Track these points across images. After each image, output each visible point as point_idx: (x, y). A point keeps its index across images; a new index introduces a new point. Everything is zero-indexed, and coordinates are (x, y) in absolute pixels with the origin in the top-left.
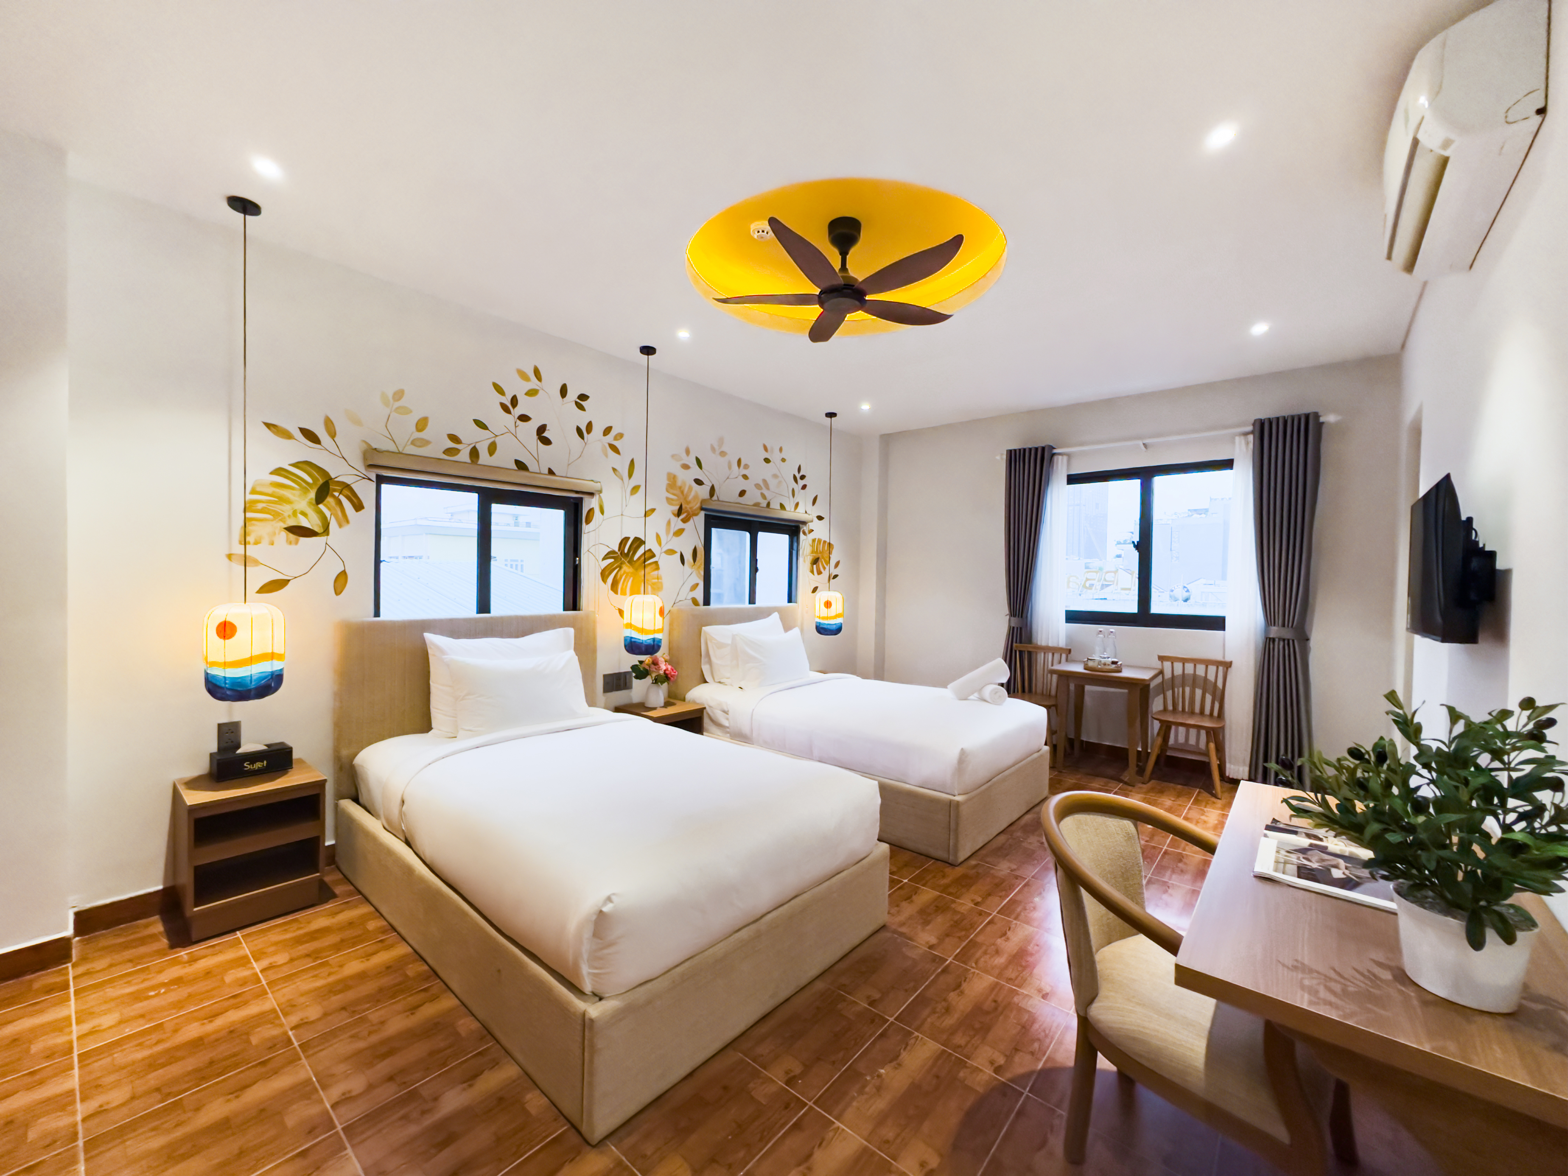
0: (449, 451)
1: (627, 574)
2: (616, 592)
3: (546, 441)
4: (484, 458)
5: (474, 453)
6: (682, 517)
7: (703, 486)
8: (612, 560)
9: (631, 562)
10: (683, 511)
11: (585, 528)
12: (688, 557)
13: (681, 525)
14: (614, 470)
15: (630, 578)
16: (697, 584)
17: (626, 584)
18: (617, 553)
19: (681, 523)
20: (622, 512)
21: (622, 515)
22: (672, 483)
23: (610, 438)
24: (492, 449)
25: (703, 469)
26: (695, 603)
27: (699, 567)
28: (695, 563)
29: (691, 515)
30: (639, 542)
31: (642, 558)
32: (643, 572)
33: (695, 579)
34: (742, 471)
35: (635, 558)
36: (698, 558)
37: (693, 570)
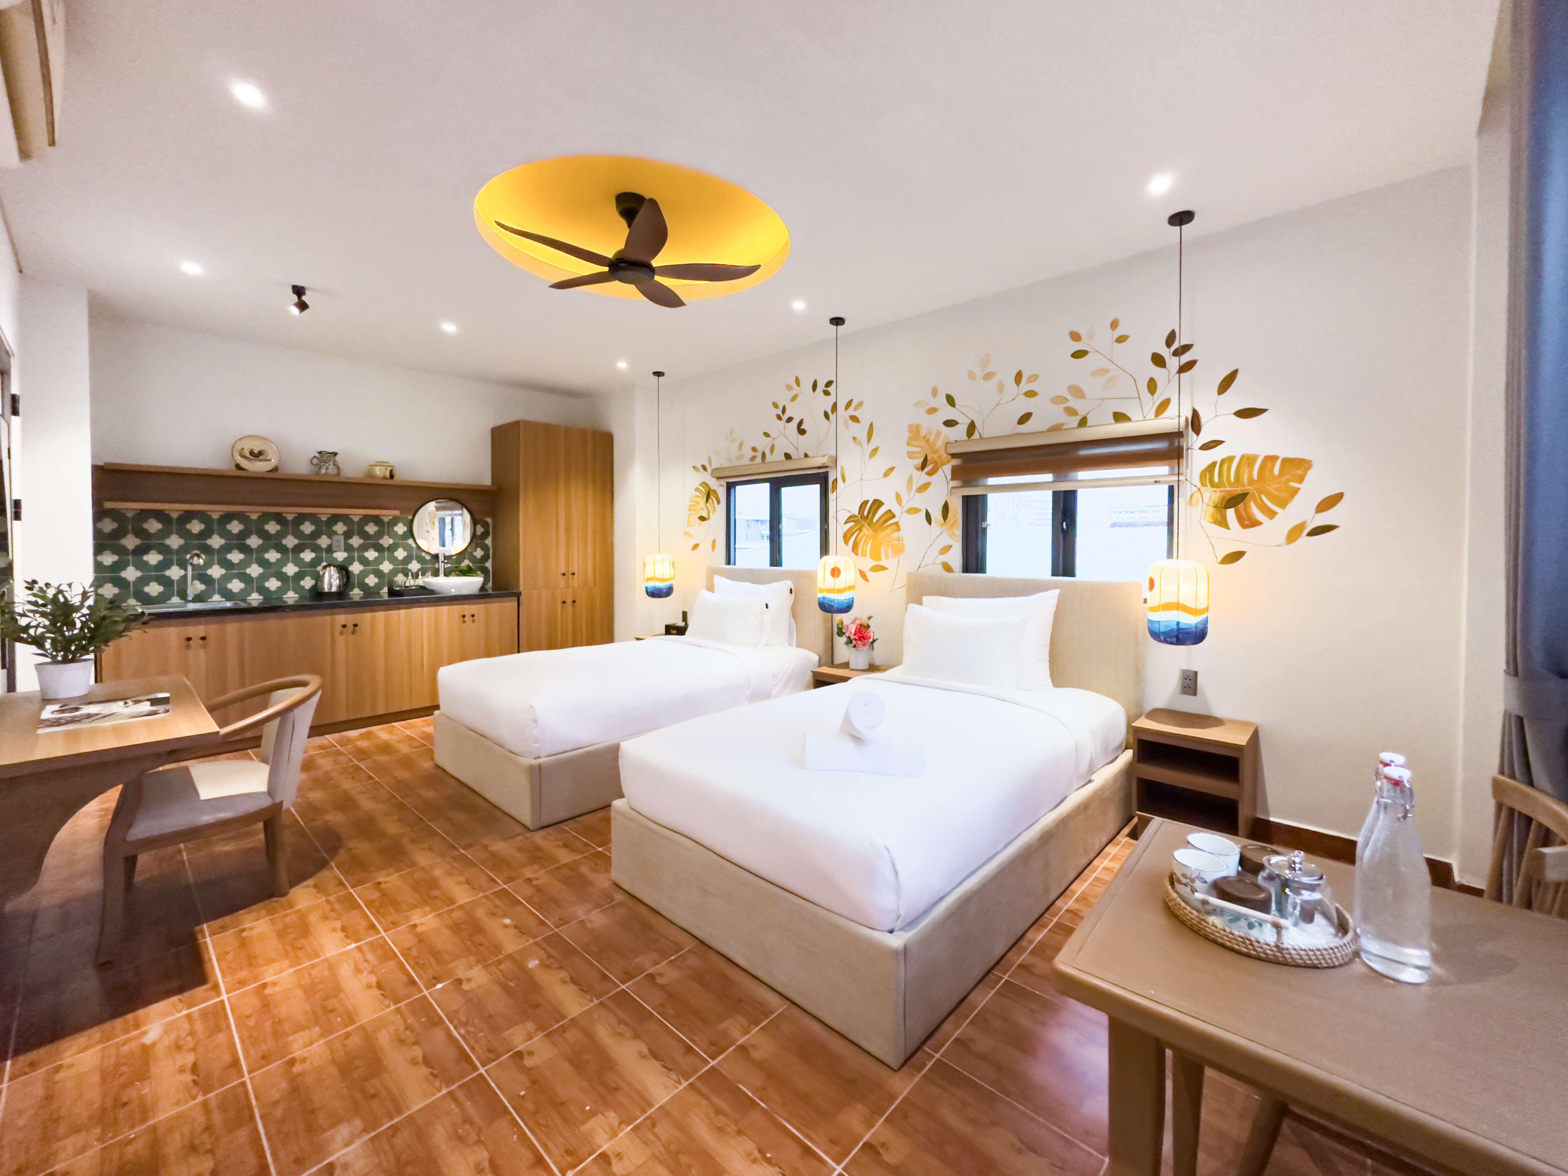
0: (753, 458)
1: (867, 536)
2: (857, 554)
3: (802, 432)
4: (769, 458)
5: (764, 455)
6: (926, 470)
7: (958, 426)
8: (853, 524)
10: (928, 463)
11: (831, 497)
12: (937, 515)
13: (927, 479)
14: (854, 438)
16: (950, 547)
17: (867, 546)
18: (857, 517)
19: (927, 476)
20: (862, 477)
21: (861, 480)
22: (915, 433)
23: (851, 410)
24: (772, 449)
25: (956, 406)
26: (948, 568)
27: (952, 526)
28: (947, 521)
29: (940, 465)
30: (878, 503)
31: (882, 520)
32: (883, 534)
33: (945, 540)
34: (1025, 386)
35: (875, 520)
36: (950, 515)
37: (943, 529)
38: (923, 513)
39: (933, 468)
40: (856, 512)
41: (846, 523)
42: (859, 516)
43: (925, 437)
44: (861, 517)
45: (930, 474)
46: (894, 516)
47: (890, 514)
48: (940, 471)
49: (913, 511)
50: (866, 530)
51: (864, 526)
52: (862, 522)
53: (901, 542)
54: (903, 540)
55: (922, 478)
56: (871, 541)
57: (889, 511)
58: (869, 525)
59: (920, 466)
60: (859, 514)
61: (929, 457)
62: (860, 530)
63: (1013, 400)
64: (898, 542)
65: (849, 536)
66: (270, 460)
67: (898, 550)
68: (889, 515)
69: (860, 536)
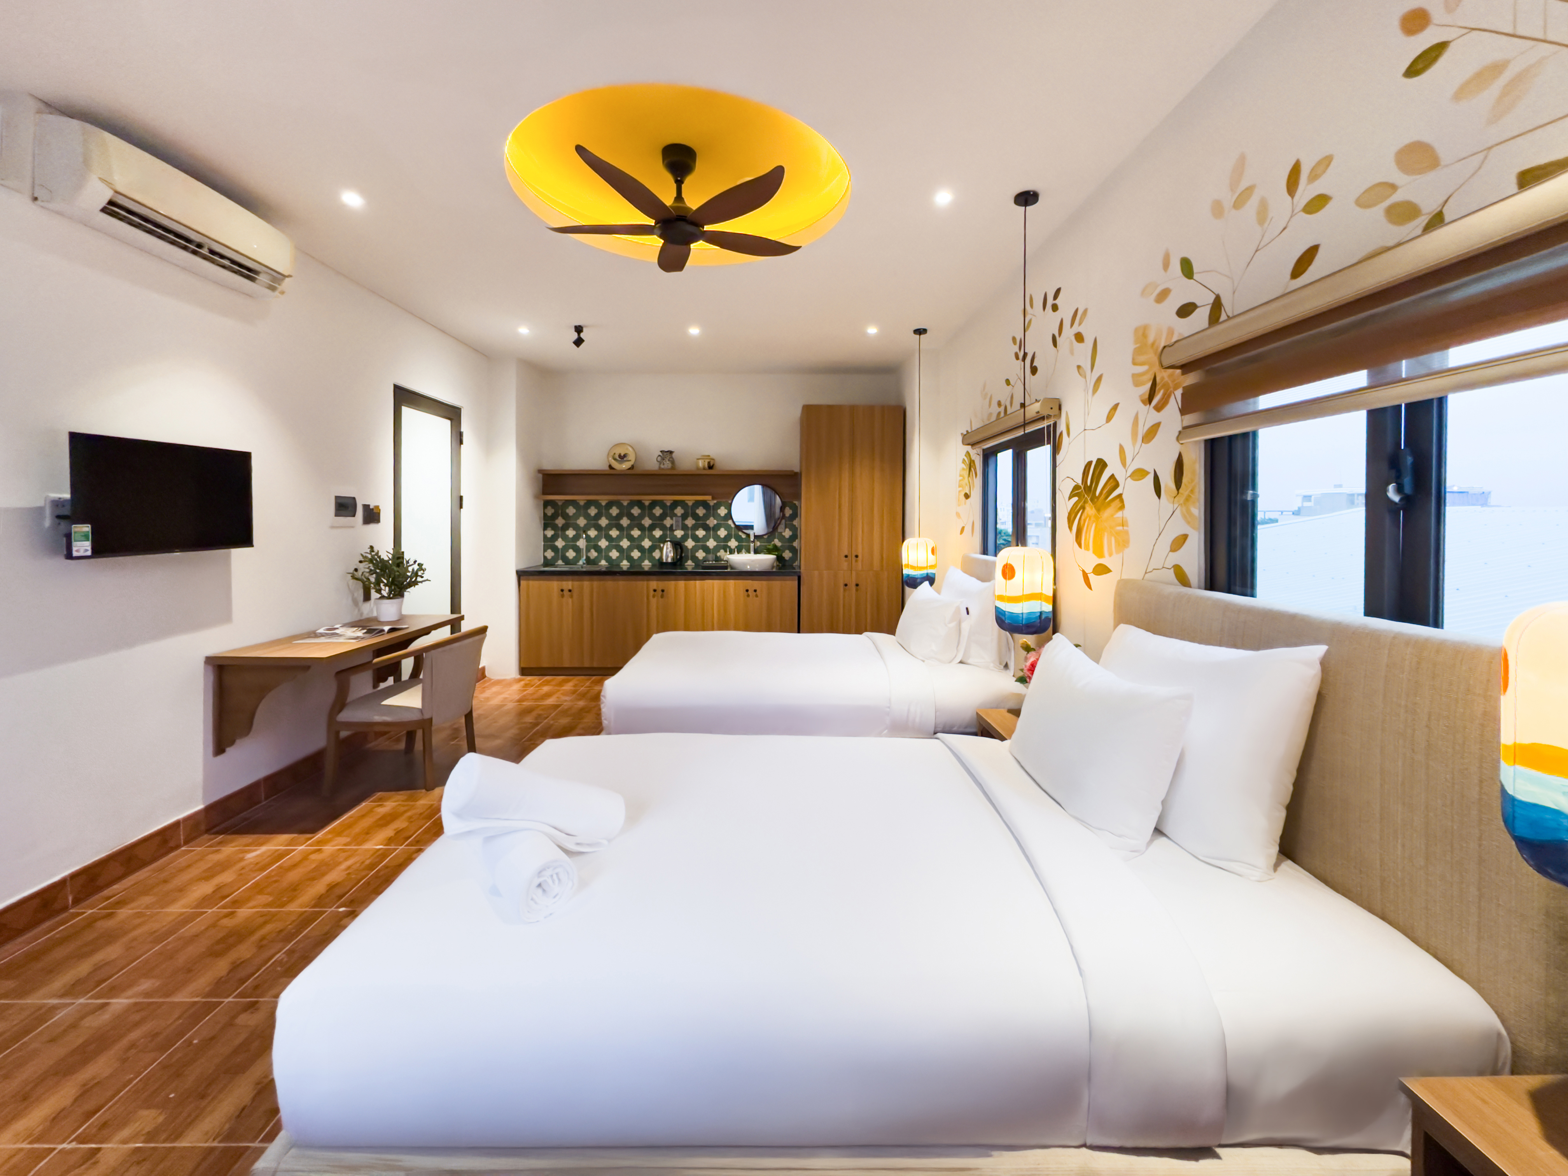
0: (999, 413)
1: (1090, 517)
2: (1080, 546)
4: (1009, 410)
5: (1006, 407)
6: (1156, 401)
8: (1076, 499)
10: (1156, 390)
13: (1154, 418)
14: (1079, 367)
16: (1185, 537)
17: (1089, 533)
19: (1154, 413)
20: (1085, 426)
21: (1085, 429)
22: (1141, 340)
23: (1076, 326)
24: (1012, 400)
25: (1195, 277)
26: (1182, 579)
27: (1188, 499)
28: (1181, 490)
29: (1172, 389)
30: (1101, 465)
31: (1105, 492)
32: (1107, 513)
33: (1178, 527)
34: (1306, 192)
35: (1098, 493)
36: (1185, 480)
37: (1176, 506)
38: (1152, 476)
39: (1164, 394)
40: (1080, 482)
41: (1070, 498)
42: (1082, 487)
43: (1153, 344)
44: (1085, 488)
45: (1159, 408)
46: (1117, 485)
47: (1114, 482)
48: (1172, 399)
49: (1139, 474)
50: (1090, 510)
51: (1087, 502)
52: (1086, 496)
53: (1125, 528)
54: (1127, 526)
55: (1149, 416)
56: (1094, 525)
57: (1113, 476)
59: (1147, 396)
60: (1082, 484)
61: (1158, 379)
62: (1083, 508)
63: (1284, 229)
64: (1120, 528)
65: (1073, 516)
66: (630, 461)
67: (1123, 542)
68: (1112, 484)
69: (1083, 518)
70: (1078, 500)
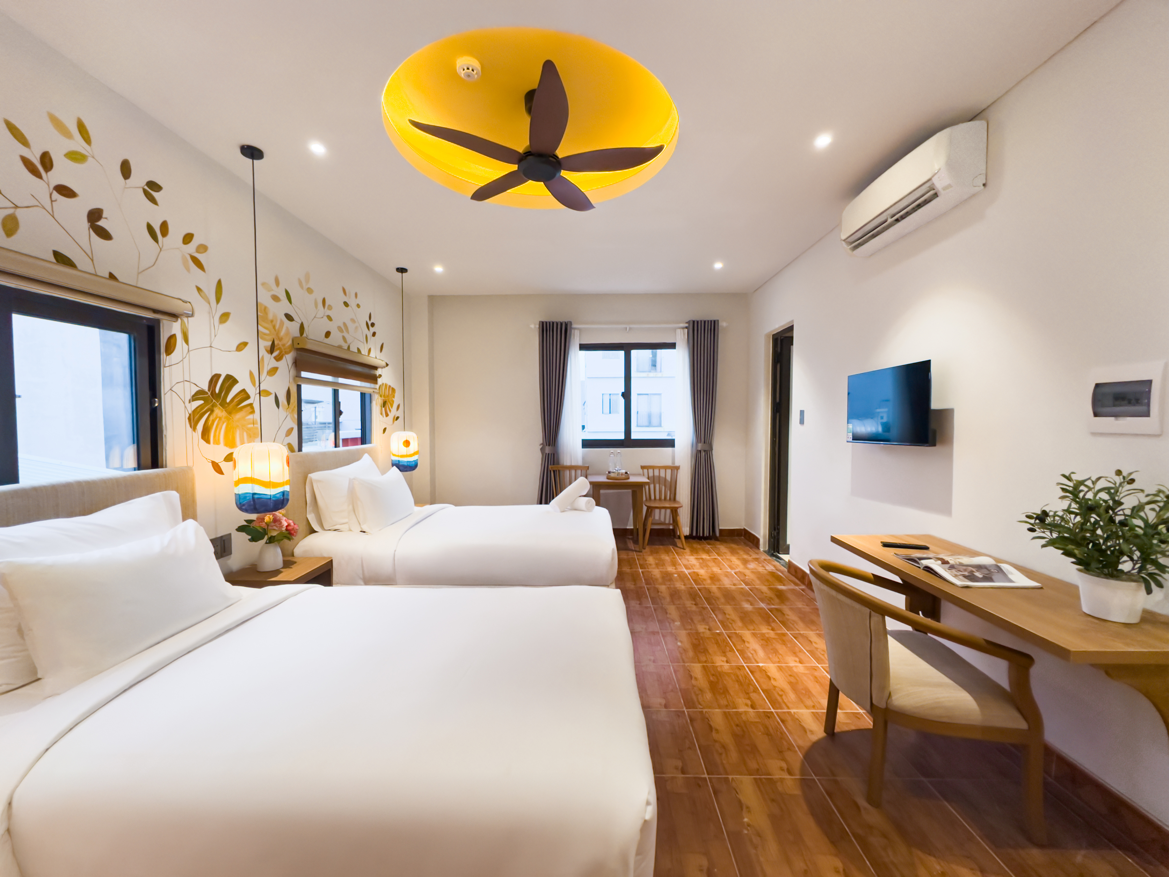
1: (220, 418)
2: (208, 441)
3: (104, 234)
6: (275, 354)
7: (293, 322)
8: (201, 402)
9: (224, 404)
10: (275, 348)
11: (166, 360)
12: (282, 399)
13: (274, 363)
14: (199, 289)
15: (223, 423)
16: (292, 429)
17: (219, 431)
18: (207, 393)
19: (274, 361)
20: (211, 344)
21: (211, 347)
22: (261, 314)
23: (191, 249)
24: (11, 226)
25: (294, 305)
26: (292, 449)
27: (293, 410)
29: (284, 353)
30: (231, 381)
31: (236, 400)
32: (238, 416)
33: (289, 423)
34: (327, 311)
35: (228, 400)
36: (291, 400)
37: (286, 413)
38: (273, 396)
39: (280, 353)
40: (206, 387)
41: (192, 401)
42: (209, 393)
43: (272, 321)
44: (212, 394)
45: (278, 359)
46: (248, 397)
47: (244, 395)
48: (284, 358)
49: (265, 393)
50: (219, 412)
51: (216, 406)
52: (214, 401)
53: (255, 425)
55: (269, 361)
56: (225, 424)
57: (244, 391)
58: (221, 405)
59: (269, 349)
60: (209, 390)
61: (276, 343)
62: (212, 411)
63: (322, 318)
64: (252, 426)
65: (197, 417)
67: (253, 434)
69: (211, 418)
70: (203, 404)
